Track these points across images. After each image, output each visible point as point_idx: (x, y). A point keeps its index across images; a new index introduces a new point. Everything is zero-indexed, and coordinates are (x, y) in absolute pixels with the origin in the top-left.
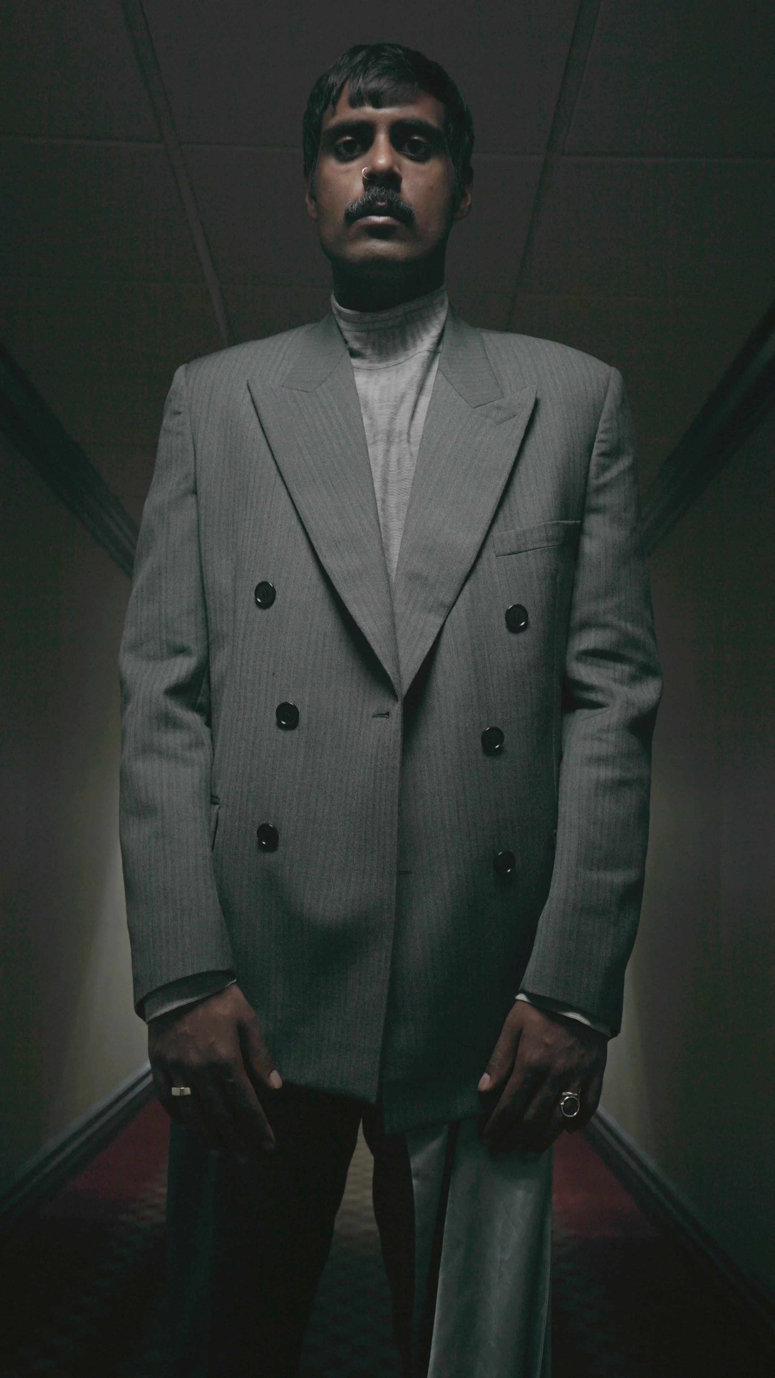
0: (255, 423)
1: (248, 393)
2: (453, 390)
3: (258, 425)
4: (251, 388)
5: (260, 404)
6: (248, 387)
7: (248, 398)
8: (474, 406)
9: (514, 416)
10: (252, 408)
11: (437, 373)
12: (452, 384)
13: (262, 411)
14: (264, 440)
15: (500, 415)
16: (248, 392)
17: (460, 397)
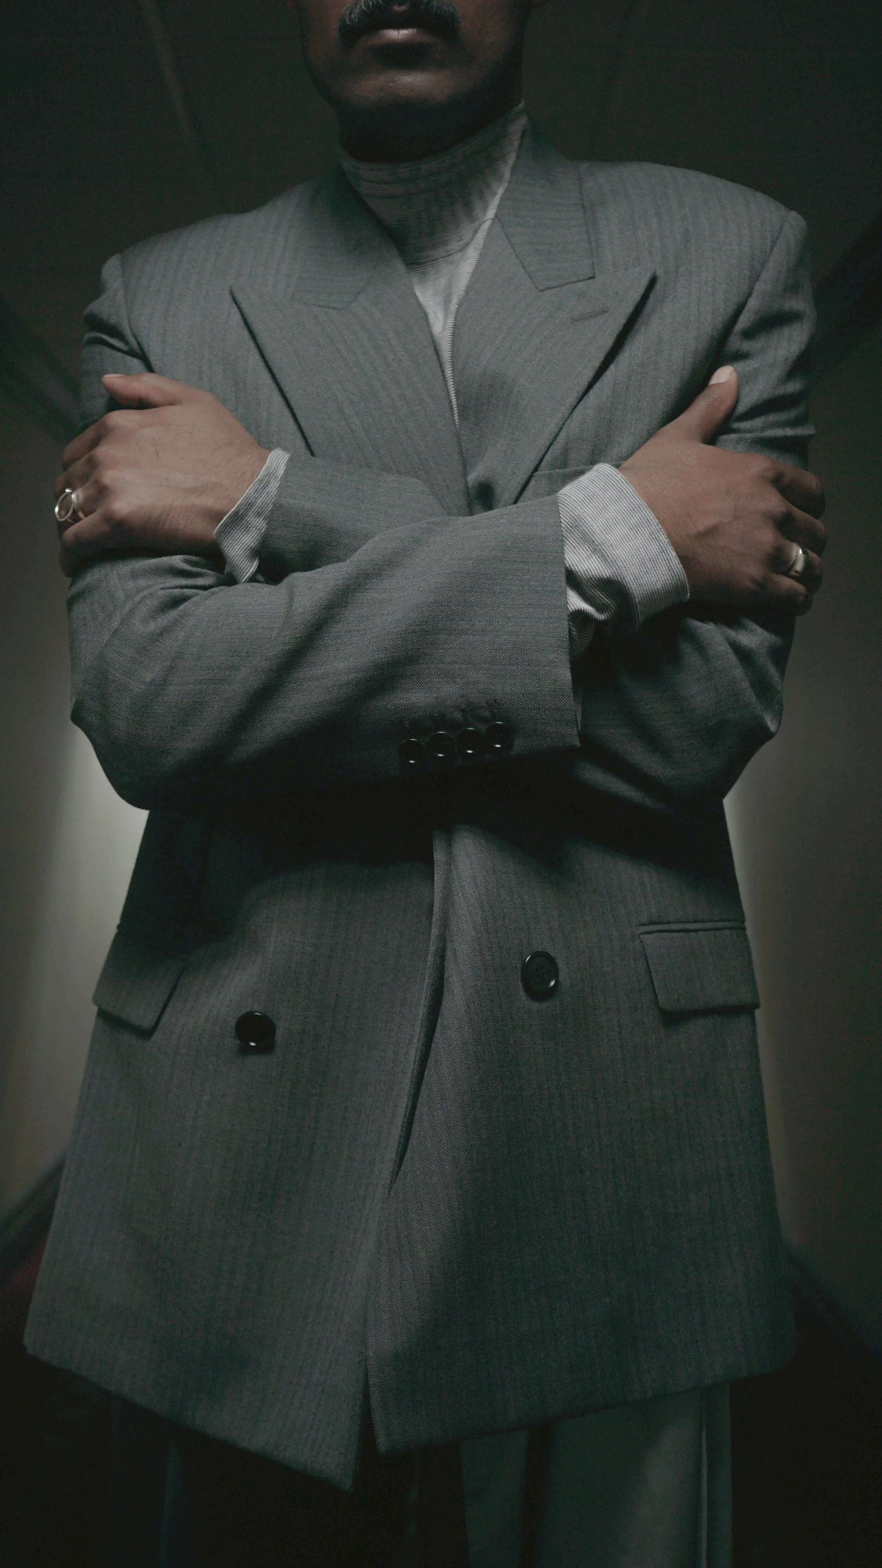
0: (254, 358)
1: (235, 309)
2: (513, 256)
3: (262, 364)
4: (239, 298)
5: (257, 326)
6: (234, 300)
7: (237, 317)
8: (541, 288)
9: (605, 312)
10: (246, 333)
11: (493, 224)
12: (512, 246)
13: (263, 339)
14: (274, 386)
15: (581, 307)
16: (234, 306)
17: (523, 270)
